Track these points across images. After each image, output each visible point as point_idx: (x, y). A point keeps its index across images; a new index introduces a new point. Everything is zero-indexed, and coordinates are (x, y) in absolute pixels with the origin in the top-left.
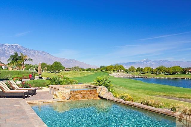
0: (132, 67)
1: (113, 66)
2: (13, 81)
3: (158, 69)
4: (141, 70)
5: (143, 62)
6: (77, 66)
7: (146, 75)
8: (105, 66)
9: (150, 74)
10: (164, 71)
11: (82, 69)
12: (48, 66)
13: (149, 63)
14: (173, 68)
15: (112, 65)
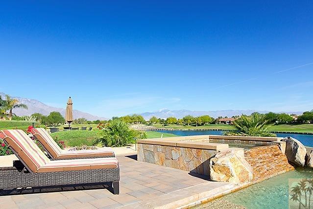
0: (153, 117)
1: (130, 117)
2: (43, 129)
3: (185, 120)
4: (162, 121)
5: (162, 112)
6: (81, 118)
7: (171, 127)
8: (119, 117)
9: (176, 126)
10: (192, 121)
11: (88, 122)
12: (44, 118)
13: (168, 113)
14: (202, 117)
15: (128, 116)
